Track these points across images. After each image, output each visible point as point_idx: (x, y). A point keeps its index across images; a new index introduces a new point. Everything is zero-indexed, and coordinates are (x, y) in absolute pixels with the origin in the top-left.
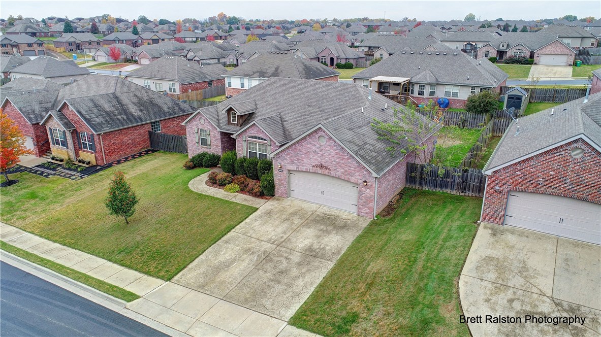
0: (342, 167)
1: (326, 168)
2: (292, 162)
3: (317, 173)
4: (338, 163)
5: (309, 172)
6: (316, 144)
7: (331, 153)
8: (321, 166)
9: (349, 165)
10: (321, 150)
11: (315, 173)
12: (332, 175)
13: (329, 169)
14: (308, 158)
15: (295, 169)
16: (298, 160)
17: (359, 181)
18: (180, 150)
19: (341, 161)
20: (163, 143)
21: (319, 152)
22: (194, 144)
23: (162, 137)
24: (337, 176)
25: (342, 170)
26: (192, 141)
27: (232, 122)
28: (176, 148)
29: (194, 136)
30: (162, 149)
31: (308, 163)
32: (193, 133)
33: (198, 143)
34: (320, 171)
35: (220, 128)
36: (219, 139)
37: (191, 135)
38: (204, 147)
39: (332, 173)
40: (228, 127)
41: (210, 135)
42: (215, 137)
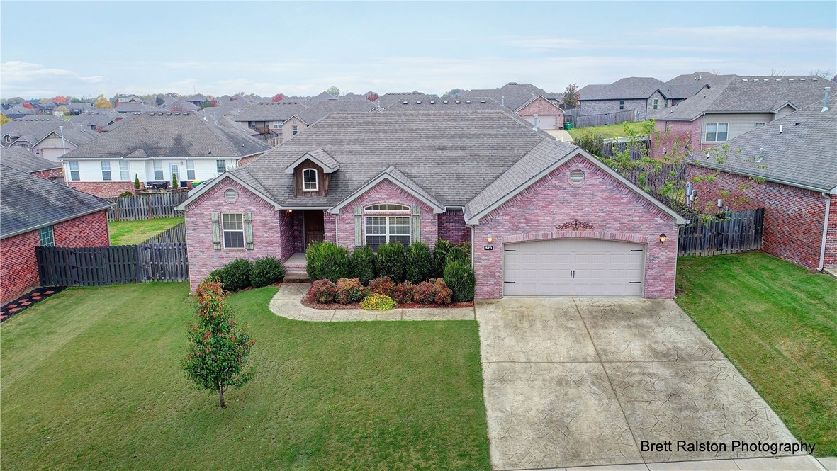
0: (616, 220)
1: (586, 226)
2: (515, 228)
3: (568, 239)
4: (609, 213)
5: (553, 240)
6: (565, 186)
7: (596, 198)
8: (576, 225)
9: (630, 212)
10: (575, 195)
11: (563, 239)
12: (598, 236)
13: (591, 227)
14: (550, 214)
15: (522, 240)
16: (528, 221)
17: (649, 237)
18: (128, 278)
19: (615, 209)
20: (80, 269)
21: (572, 199)
22: (208, 248)
23: (78, 254)
24: (607, 237)
25: (617, 225)
26: (202, 241)
27: (305, 190)
28: (118, 274)
29: (207, 231)
30: (75, 282)
31: (548, 224)
32: (206, 225)
33: (218, 243)
34: (573, 234)
35: (281, 204)
36: (276, 227)
37: (200, 230)
38: (233, 251)
39: (598, 234)
40: (299, 200)
41: (251, 222)
42: (264, 224)
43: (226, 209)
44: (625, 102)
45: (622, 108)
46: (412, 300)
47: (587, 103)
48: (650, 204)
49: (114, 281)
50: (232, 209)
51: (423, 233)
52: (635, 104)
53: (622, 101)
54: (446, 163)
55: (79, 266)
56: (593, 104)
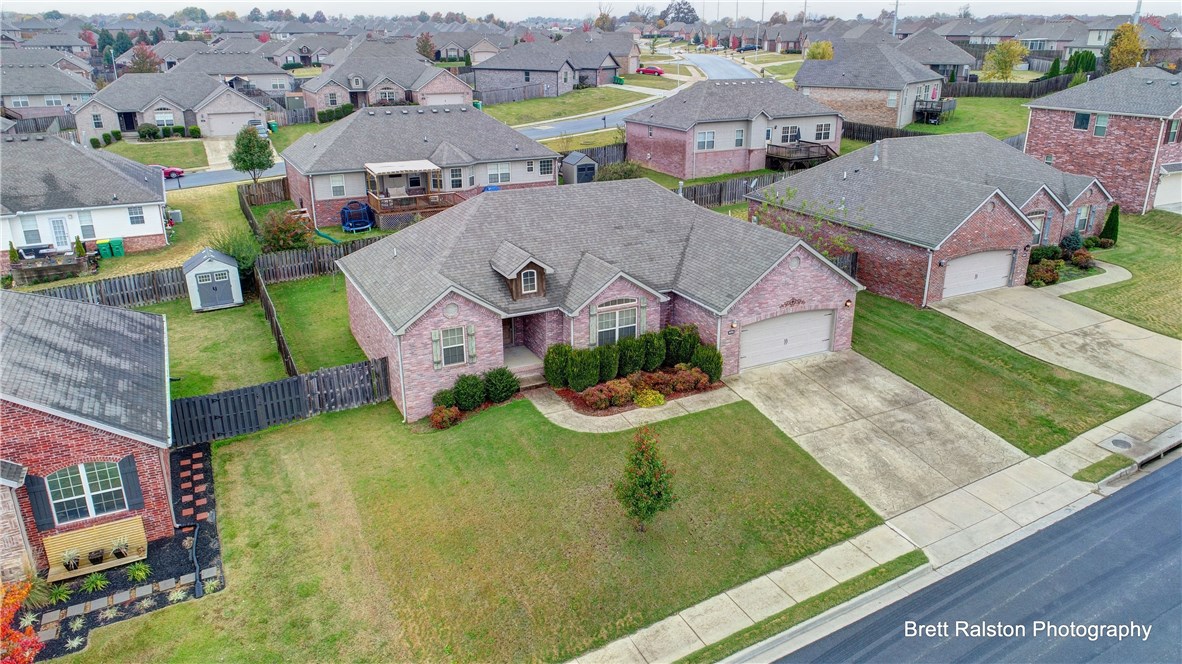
0: (818, 293)
1: (800, 301)
2: (751, 311)
3: (788, 314)
4: (814, 289)
5: (777, 316)
6: (789, 272)
7: (807, 278)
8: (793, 302)
9: (828, 286)
10: (793, 278)
11: (784, 315)
12: (807, 308)
13: (803, 302)
14: (775, 296)
15: (755, 320)
16: (761, 304)
17: (839, 303)
18: (290, 415)
19: (819, 285)
20: (225, 418)
21: (791, 282)
22: (427, 369)
23: (222, 401)
24: (813, 308)
25: (820, 297)
26: (420, 363)
27: (524, 292)
28: (277, 412)
29: (426, 351)
30: (219, 435)
31: (773, 304)
32: (426, 345)
33: (439, 363)
34: (790, 309)
35: (506, 310)
36: (499, 335)
37: (419, 352)
38: (455, 367)
39: (807, 306)
40: (519, 304)
41: (473, 335)
42: (487, 334)
43: (447, 325)
44: (531, 73)
45: (527, 80)
46: (674, 389)
47: (483, 72)
48: (841, 277)
49: (271, 422)
50: (453, 323)
51: (648, 321)
52: (543, 77)
53: (527, 72)
54: (631, 244)
55: (225, 415)
56: (492, 73)
